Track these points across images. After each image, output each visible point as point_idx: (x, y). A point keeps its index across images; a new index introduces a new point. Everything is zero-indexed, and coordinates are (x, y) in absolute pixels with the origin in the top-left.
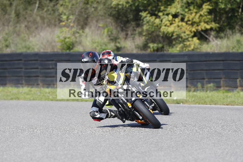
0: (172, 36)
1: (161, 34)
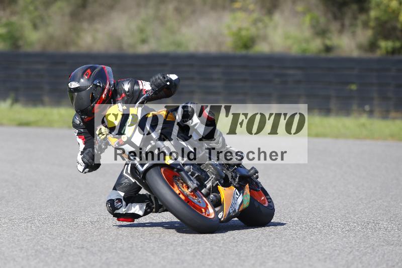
1: (400, 26)
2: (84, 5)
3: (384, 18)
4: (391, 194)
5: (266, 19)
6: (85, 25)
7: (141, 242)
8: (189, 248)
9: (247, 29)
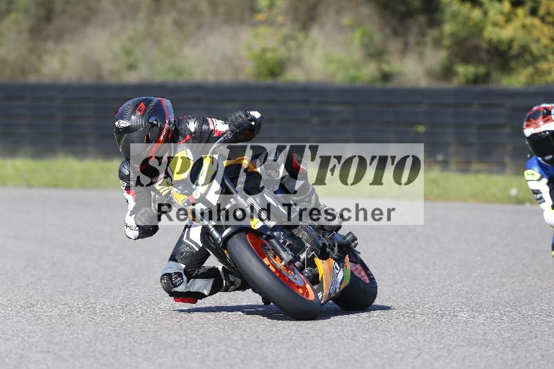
0: (510, 47)
1: (484, 45)
2: (48, 16)
3: (463, 34)
4: (474, 275)
5: (300, 36)
6: (50, 45)
7: (130, 342)
8: (195, 352)
9: (274, 50)
